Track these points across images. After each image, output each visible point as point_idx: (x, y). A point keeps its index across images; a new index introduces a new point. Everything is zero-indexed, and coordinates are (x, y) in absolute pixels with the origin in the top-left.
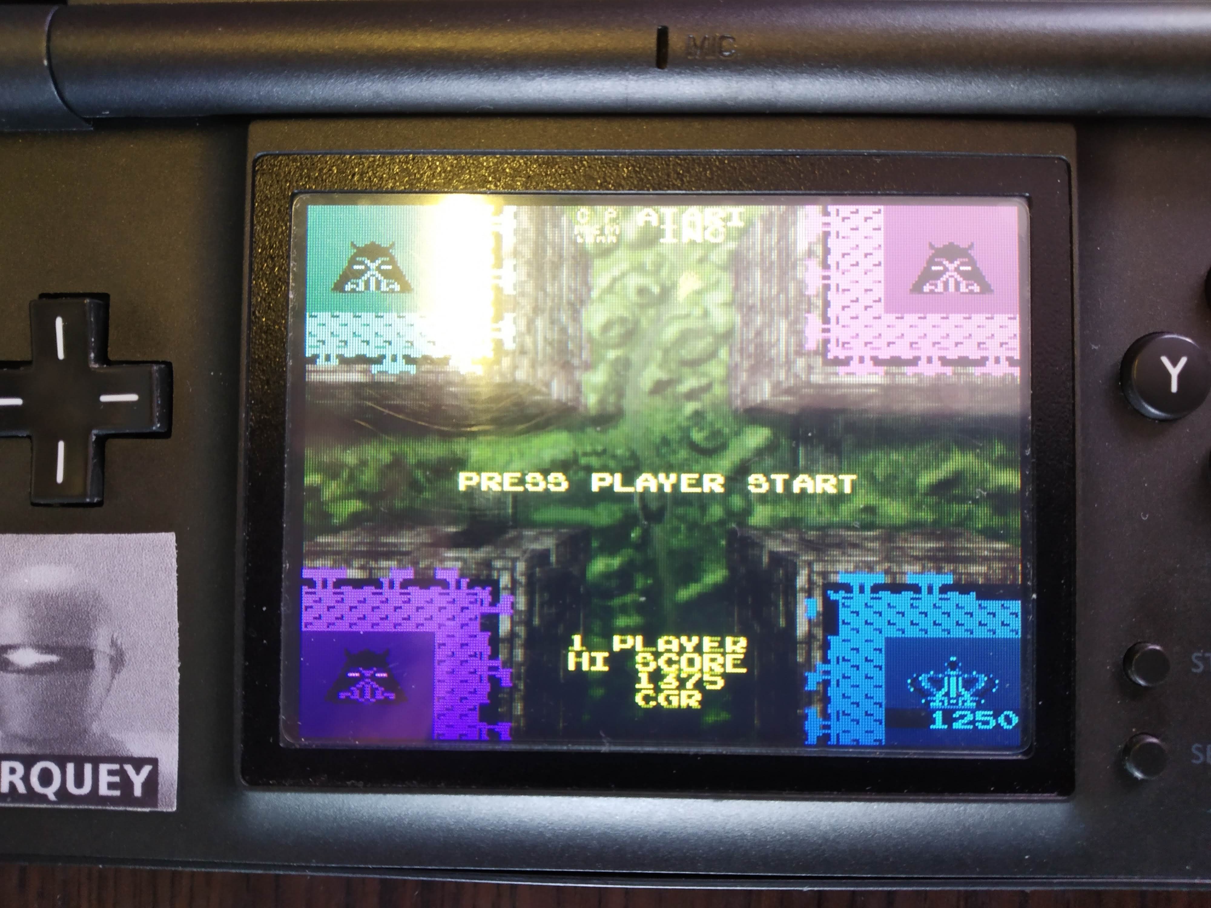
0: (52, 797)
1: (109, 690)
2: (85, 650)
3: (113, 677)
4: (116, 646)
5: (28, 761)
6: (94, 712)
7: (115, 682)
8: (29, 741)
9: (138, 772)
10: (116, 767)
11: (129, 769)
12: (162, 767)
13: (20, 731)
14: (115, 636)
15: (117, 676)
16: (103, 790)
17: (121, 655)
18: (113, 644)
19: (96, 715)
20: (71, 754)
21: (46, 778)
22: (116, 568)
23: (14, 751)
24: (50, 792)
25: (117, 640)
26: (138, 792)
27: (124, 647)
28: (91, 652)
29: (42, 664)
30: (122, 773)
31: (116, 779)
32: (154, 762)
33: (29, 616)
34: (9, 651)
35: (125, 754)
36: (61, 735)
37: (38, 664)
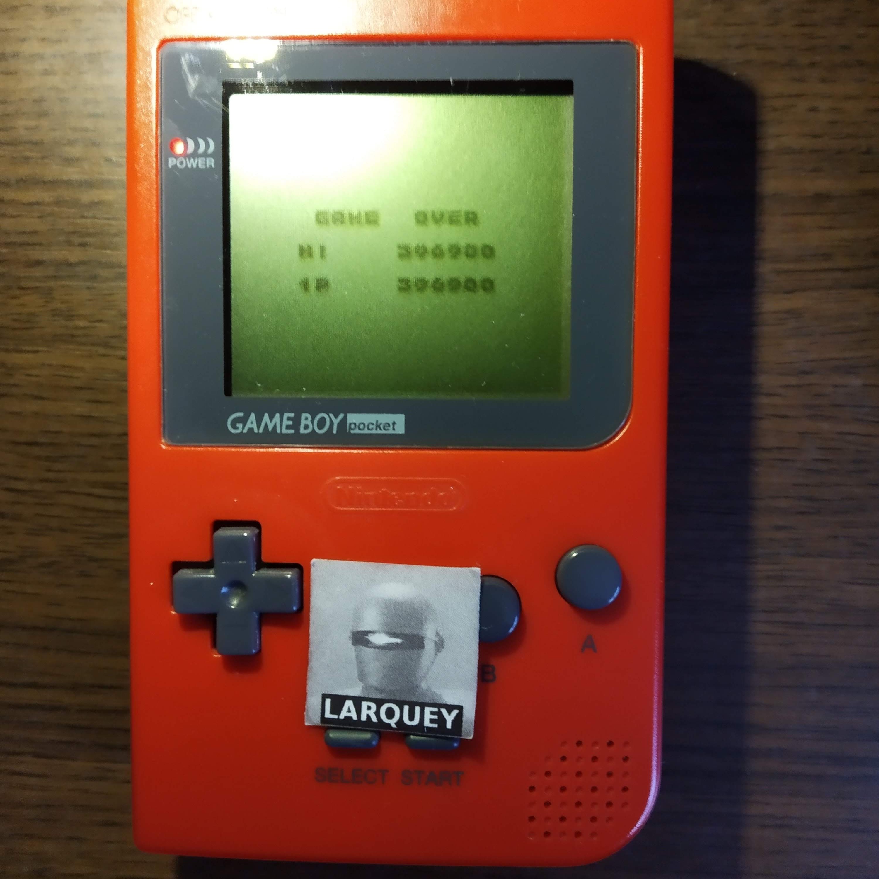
0: (394, 726)
1: (433, 663)
2: (419, 636)
3: (436, 654)
4: (439, 635)
6: (423, 675)
7: (438, 657)
8: (381, 691)
10: (435, 709)
11: (444, 711)
12: (465, 711)
13: (374, 684)
14: (438, 630)
15: (439, 654)
16: (427, 724)
19: (424, 677)
20: (407, 700)
21: (390, 713)
23: (371, 696)
24: (393, 722)
26: (449, 726)
27: (444, 636)
28: (423, 638)
29: (390, 644)
30: (439, 713)
31: (436, 717)
32: (460, 708)
34: (369, 634)
35: (441, 702)
37: (388, 644)
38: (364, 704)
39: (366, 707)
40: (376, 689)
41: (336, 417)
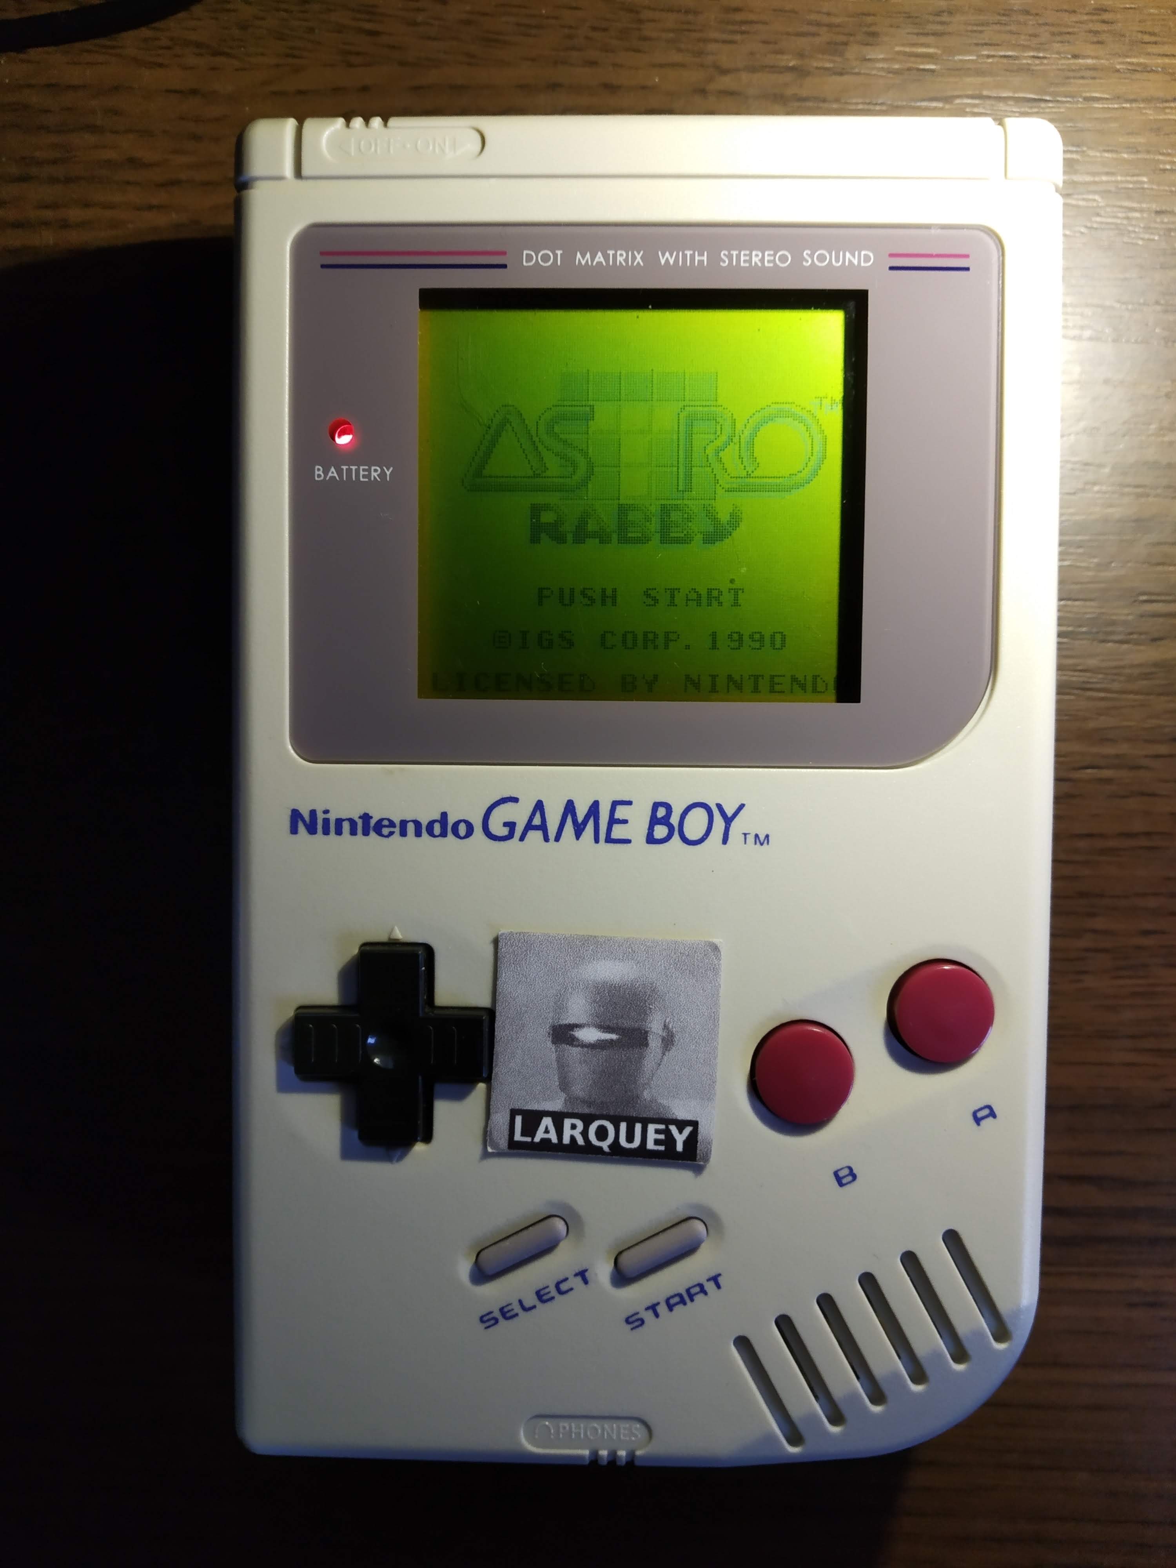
0: (606, 1149)
1: (660, 1065)
2: (641, 1031)
3: (664, 1054)
4: (668, 1029)
5: (587, 1120)
6: (646, 1081)
7: (665, 1058)
8: (590, 1104)
9: (681, 1132)
10: (662, 1127)
11: (673, 1129)
12: (701, 1129)
13: (581, 1094)
14: (667, 1021)
16: (650, 1145)
17: (672, 1036)
18: (666, 1027)
20: (625, 1115)
21: (602, 1133)
22: (672, 966)
23: (576, 1111)
24: (605, 1145)
25: (669, 1024)
26: (680, 1147)
27: (674, 1029)
28: (646, 1032)
29: (603, 1040)
30: (667, 1132)
31: (662, 1137)
32: (695, 1124)
33: (594, 1001)
34: (575, 1029)
35: (670, 1117)
36: (616, 1099)
37: (600, 1040)
38: (567, 1123)
39: (570, 1126)
40: (584, 1101)
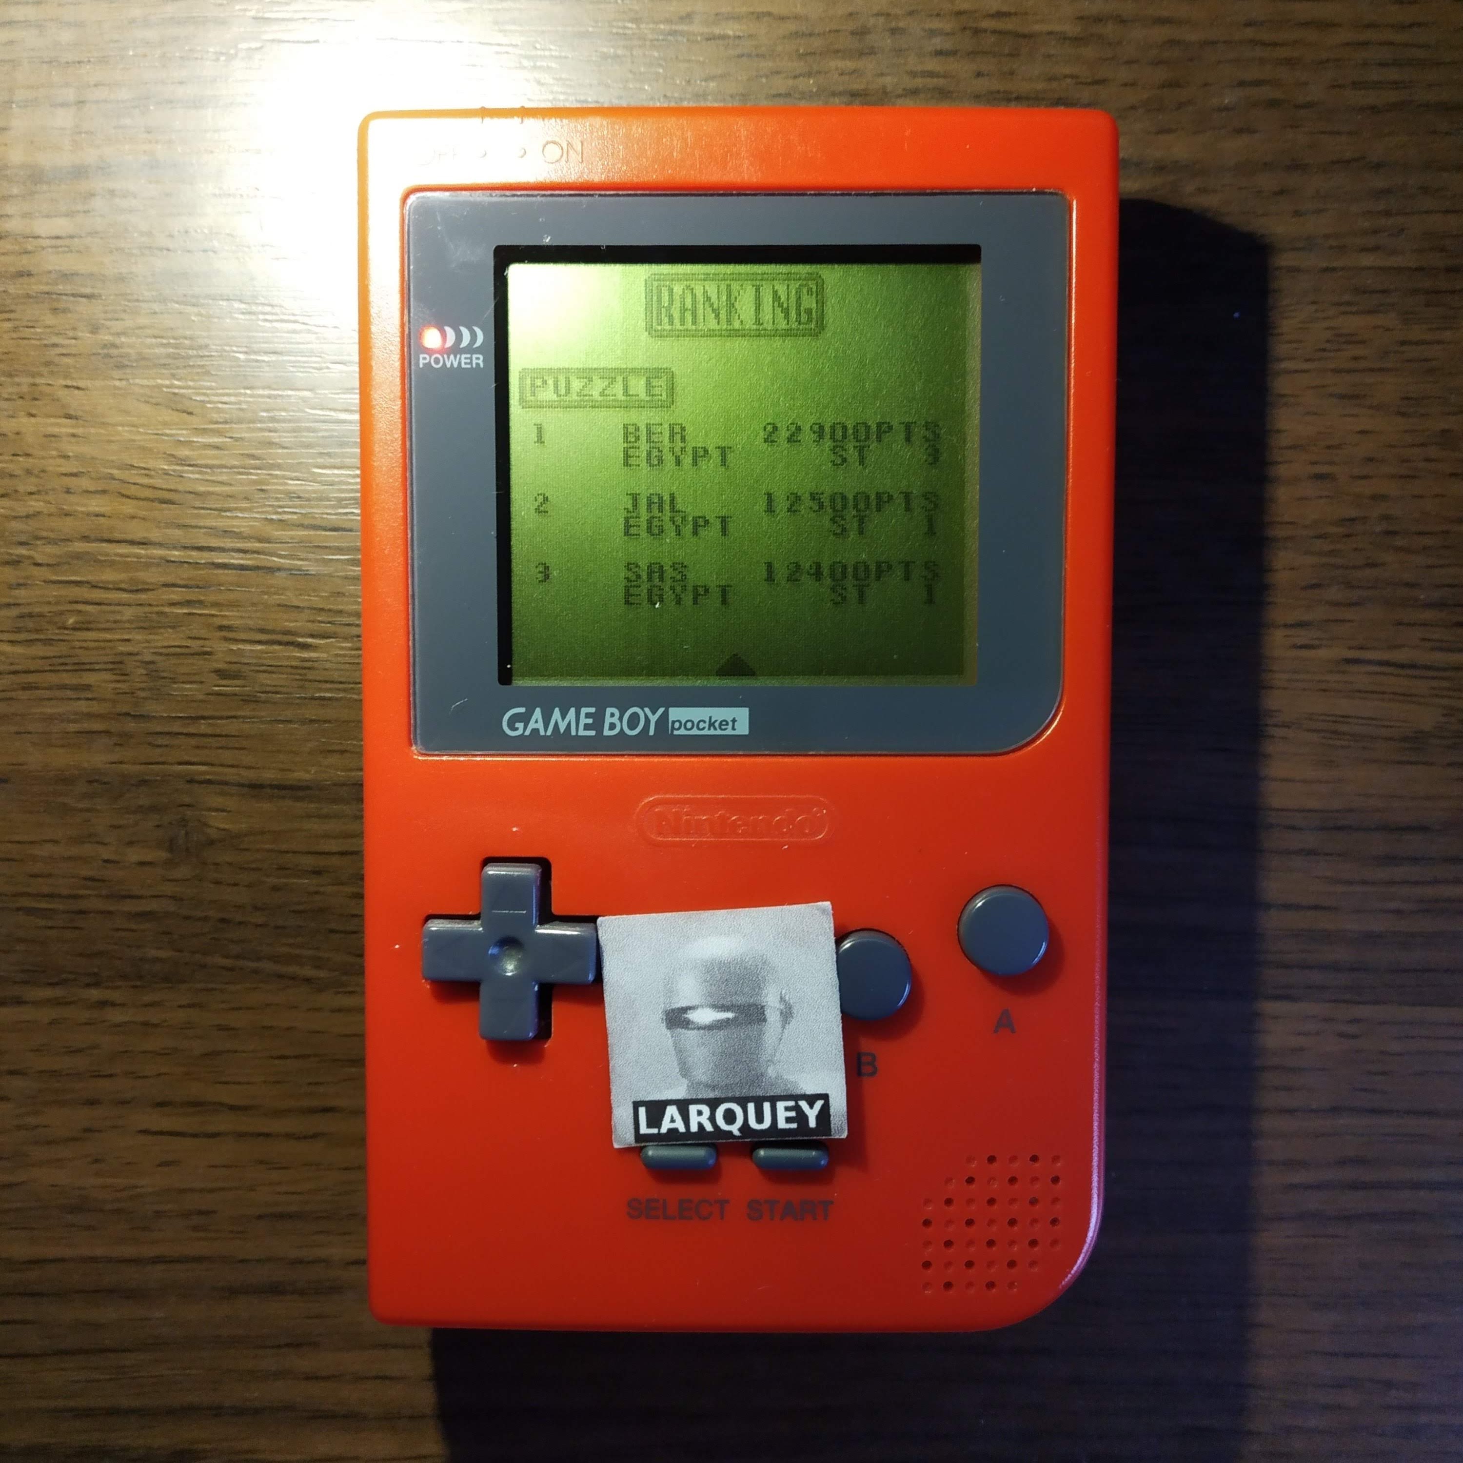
19: (771, 1061)
41: (654, 713)
